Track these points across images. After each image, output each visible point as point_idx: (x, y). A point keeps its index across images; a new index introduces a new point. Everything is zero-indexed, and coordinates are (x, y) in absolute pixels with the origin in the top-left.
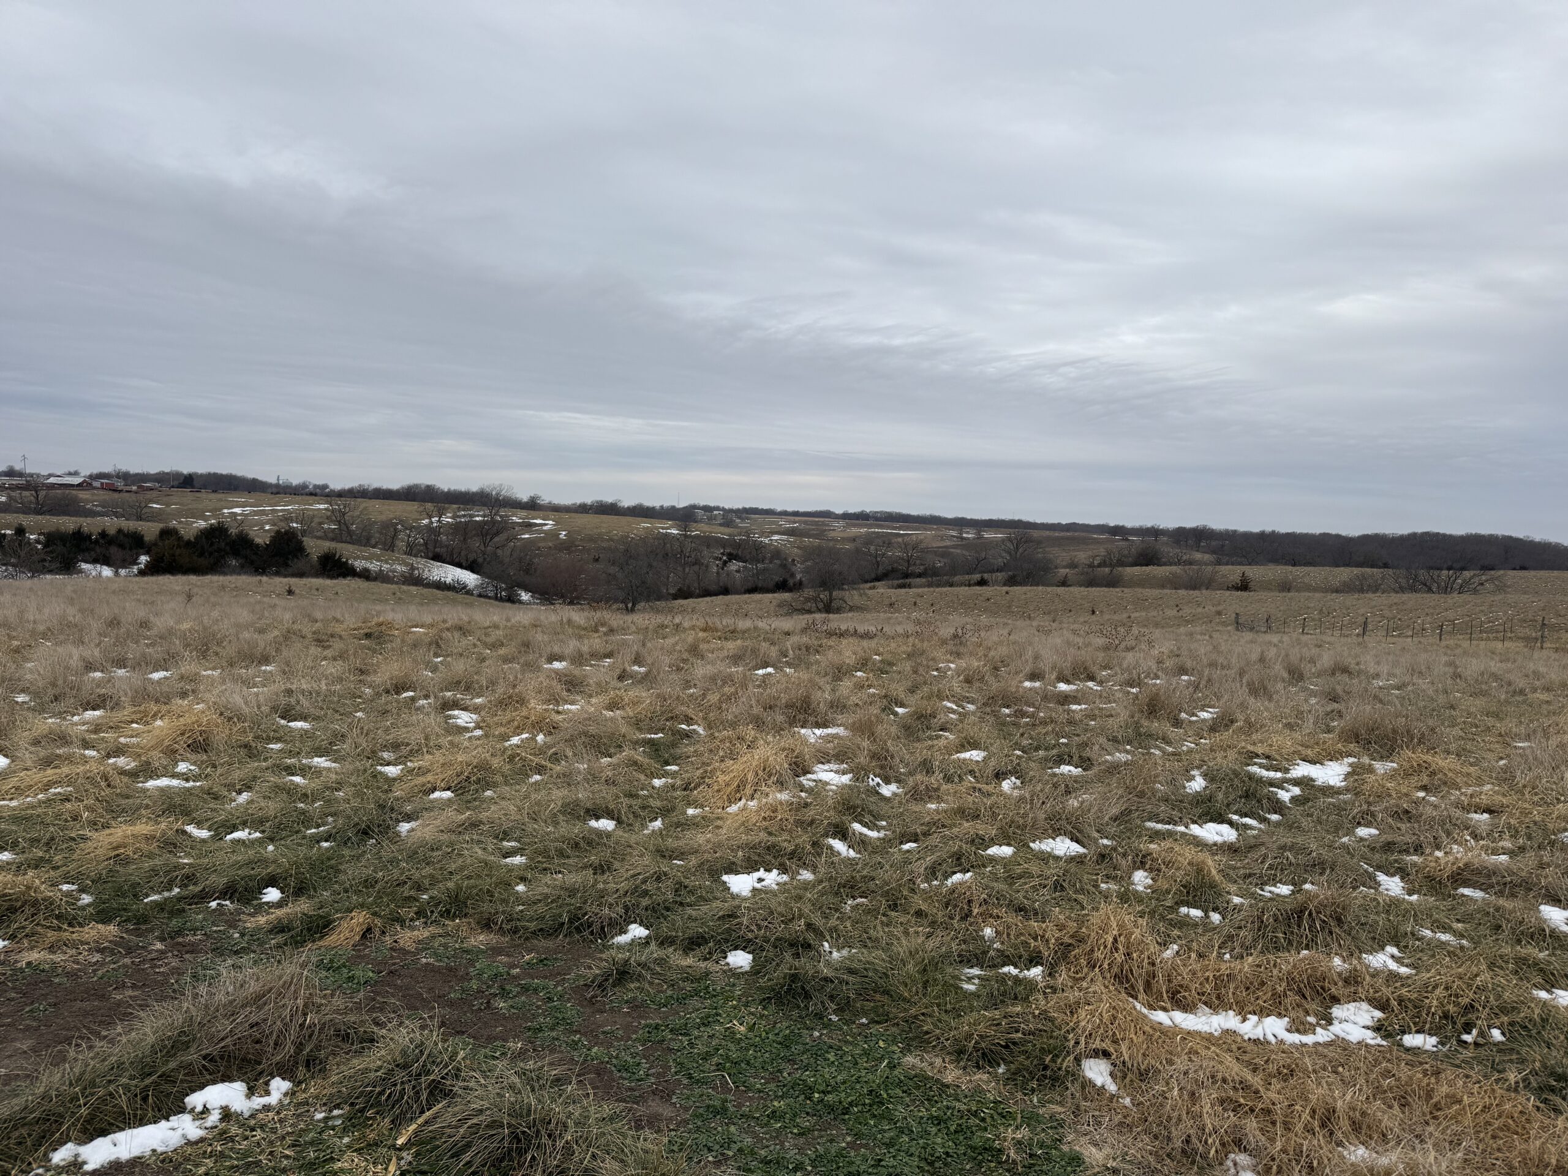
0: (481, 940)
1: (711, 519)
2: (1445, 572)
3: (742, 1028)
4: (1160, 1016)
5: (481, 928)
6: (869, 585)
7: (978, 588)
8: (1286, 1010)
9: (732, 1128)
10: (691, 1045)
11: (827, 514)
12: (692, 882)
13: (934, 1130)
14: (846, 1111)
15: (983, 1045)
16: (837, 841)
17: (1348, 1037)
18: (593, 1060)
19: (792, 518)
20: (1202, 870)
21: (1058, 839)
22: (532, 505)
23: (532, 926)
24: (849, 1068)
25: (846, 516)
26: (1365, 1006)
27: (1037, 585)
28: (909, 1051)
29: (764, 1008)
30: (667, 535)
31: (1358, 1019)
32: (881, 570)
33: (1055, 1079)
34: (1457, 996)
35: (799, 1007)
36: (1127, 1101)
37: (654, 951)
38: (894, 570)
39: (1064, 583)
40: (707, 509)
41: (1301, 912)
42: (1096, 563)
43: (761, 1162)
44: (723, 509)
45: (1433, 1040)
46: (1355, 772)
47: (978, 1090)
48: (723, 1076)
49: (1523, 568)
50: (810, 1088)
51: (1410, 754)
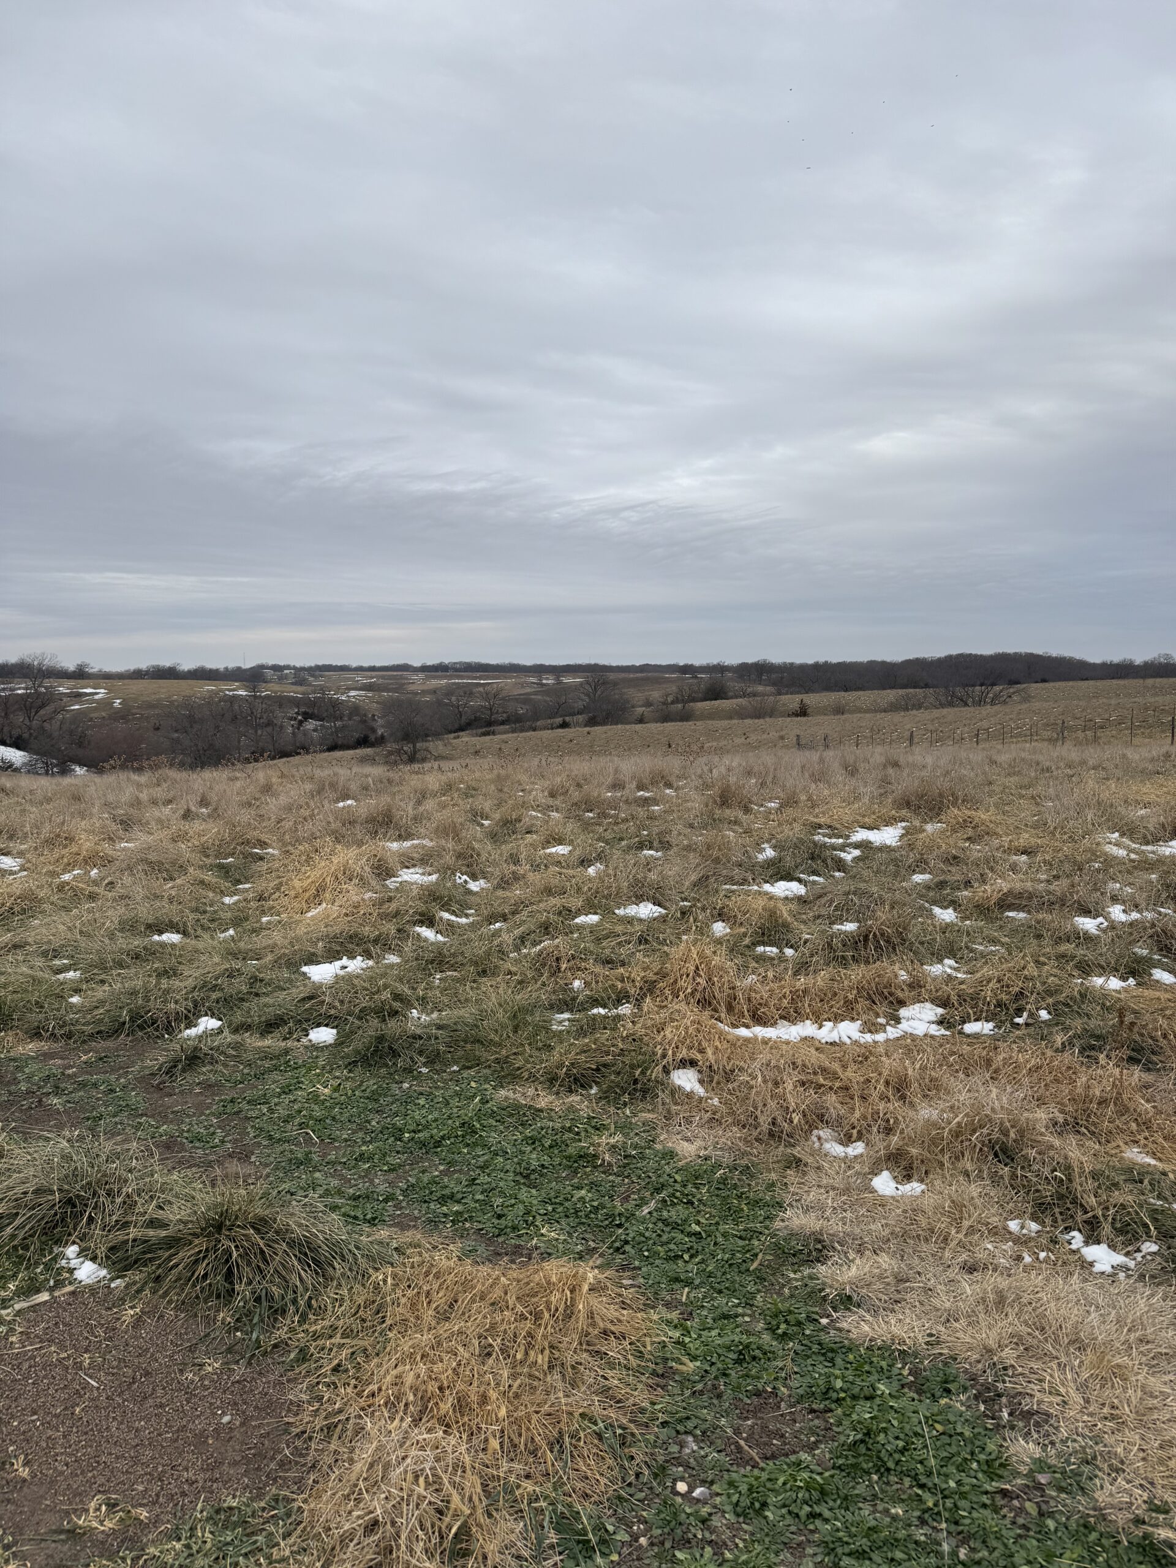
0: (31, 1047)
1: (281, 678)
2: (978, 688)
3: (326, 1090)
4: (743, 1032)
5: (30, 1037)
6: (452, 735)
7: (560, 730)
8: (858, 1014)
9: (317, 1175)
10: (271, 1110)
11: (405, 668)
12: (267, 976)
13: (529, 1148)
14: (438, 1144)
15: (575, 1071)
16: (424, 928)
17: (915, 1032)
18: (161, 1136)
19: (369, 673)
20: (775, 913)
21: (641, 905)
22: (80, 674)
23: (88, 1029)
24: (441, 1108)
25: (424, 669)
26: (928, 1005)
27: (617, 724)
28: (502, 1087)
29: (350, 1071)
30: (234, 696)
31: (923, 1016)
32: (464, 720)
33: (645, 1091)
34: (1008, 986)
35: (387, 1065)
36: (716, 1101)
37: (228, 1037)
38: (476, 719)
39: (641, 720)
40: (276, 668)
41: (866, 938)
42: (670, 699)
43: (349, 1199)
44: (294, 668)
45: (991, 1025)
46: (907, 832)
47: (571, 1109)
48: (307, 1134)
49: (1044, 681)
50: (400, 1130)
51: (956, 811)
